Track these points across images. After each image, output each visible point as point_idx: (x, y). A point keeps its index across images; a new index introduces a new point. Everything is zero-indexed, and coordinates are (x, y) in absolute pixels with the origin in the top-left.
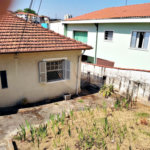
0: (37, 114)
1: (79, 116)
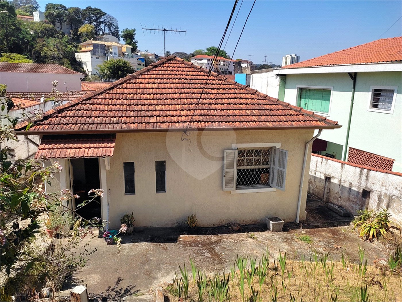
0: (211, 251)
1: (298, 271)
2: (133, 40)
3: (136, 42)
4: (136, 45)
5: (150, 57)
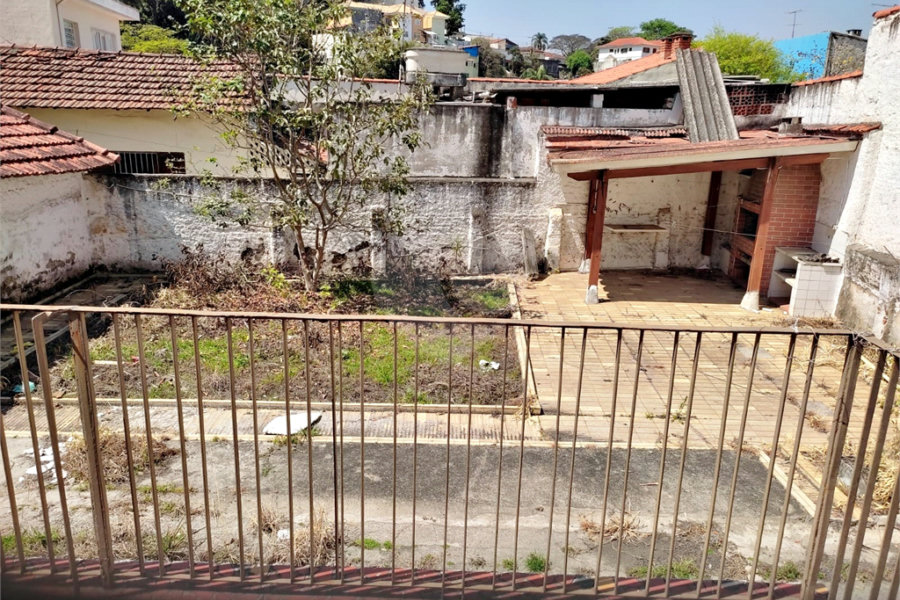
2: (455, 4)
3: (461, 9)
4: (461, 14)
5: (494, 46)
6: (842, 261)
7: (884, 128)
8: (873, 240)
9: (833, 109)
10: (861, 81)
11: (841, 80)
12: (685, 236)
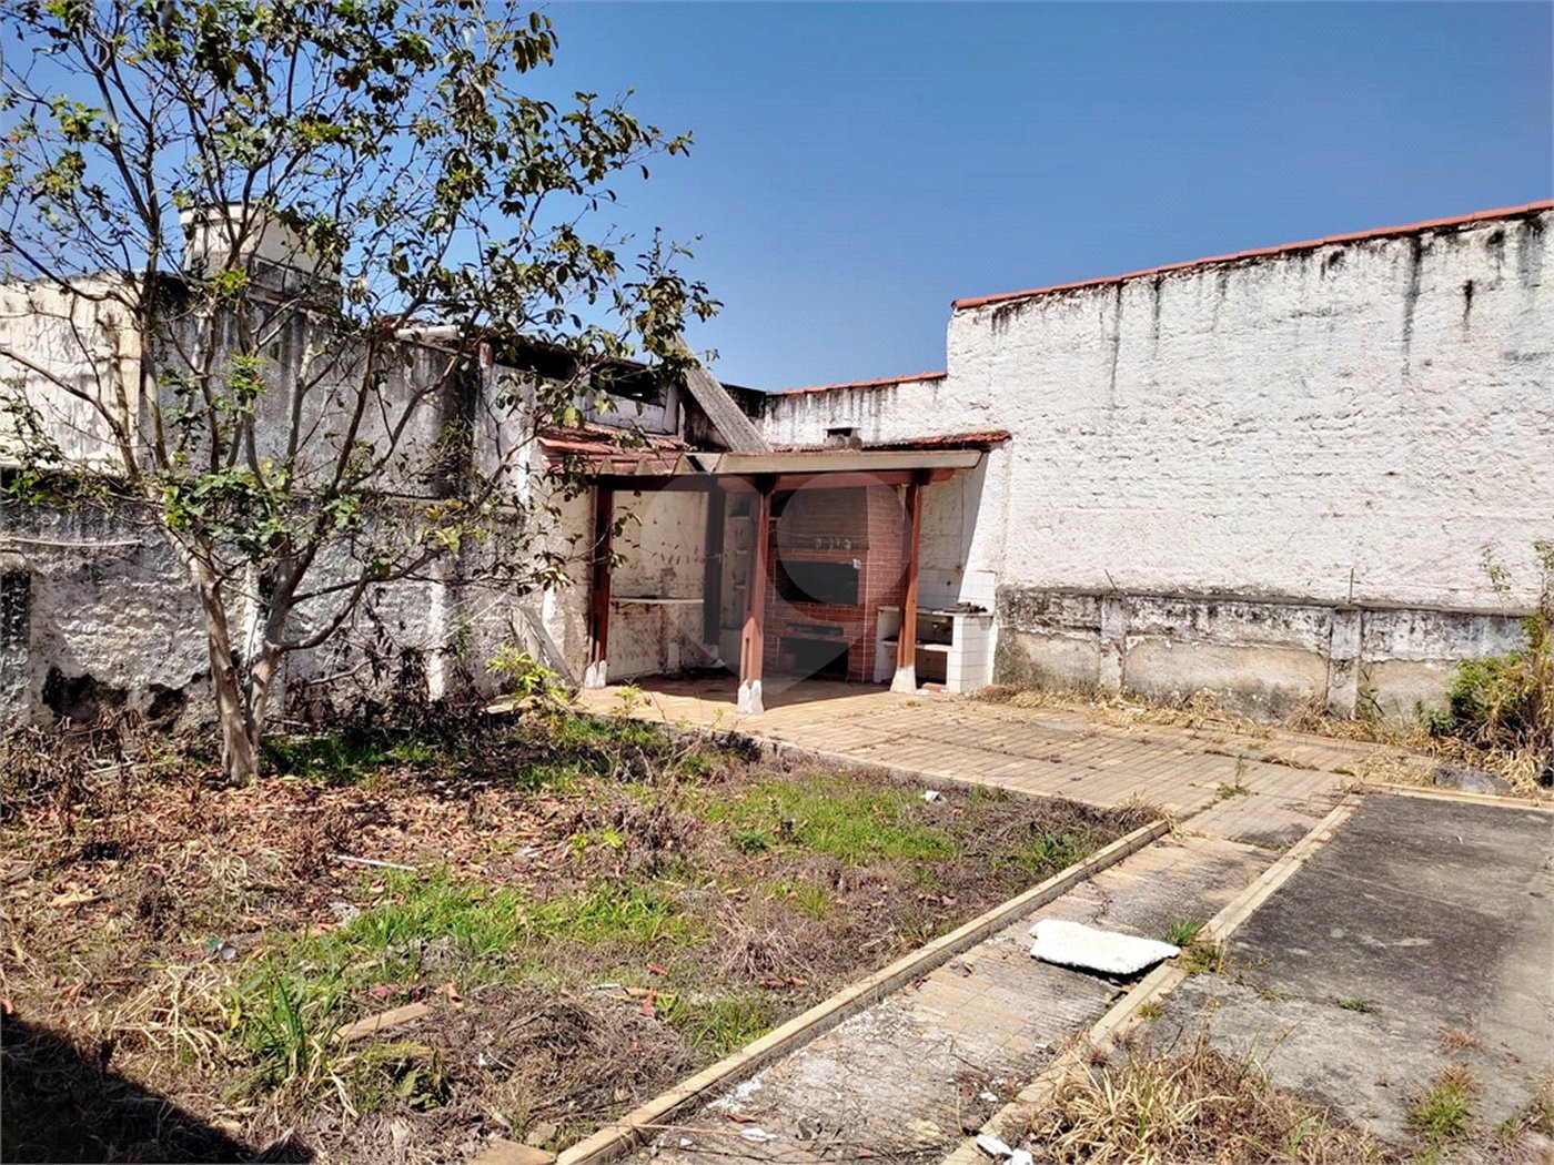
6: (991, 611)
7: (1014, 437)
8: (1031, 574)
9: (883, 420)
10: (943, 383)
11: (896, 384)
12: (687, 614)
